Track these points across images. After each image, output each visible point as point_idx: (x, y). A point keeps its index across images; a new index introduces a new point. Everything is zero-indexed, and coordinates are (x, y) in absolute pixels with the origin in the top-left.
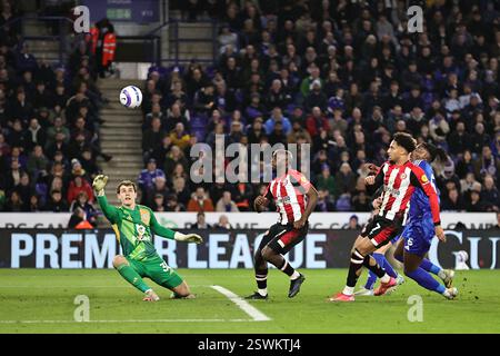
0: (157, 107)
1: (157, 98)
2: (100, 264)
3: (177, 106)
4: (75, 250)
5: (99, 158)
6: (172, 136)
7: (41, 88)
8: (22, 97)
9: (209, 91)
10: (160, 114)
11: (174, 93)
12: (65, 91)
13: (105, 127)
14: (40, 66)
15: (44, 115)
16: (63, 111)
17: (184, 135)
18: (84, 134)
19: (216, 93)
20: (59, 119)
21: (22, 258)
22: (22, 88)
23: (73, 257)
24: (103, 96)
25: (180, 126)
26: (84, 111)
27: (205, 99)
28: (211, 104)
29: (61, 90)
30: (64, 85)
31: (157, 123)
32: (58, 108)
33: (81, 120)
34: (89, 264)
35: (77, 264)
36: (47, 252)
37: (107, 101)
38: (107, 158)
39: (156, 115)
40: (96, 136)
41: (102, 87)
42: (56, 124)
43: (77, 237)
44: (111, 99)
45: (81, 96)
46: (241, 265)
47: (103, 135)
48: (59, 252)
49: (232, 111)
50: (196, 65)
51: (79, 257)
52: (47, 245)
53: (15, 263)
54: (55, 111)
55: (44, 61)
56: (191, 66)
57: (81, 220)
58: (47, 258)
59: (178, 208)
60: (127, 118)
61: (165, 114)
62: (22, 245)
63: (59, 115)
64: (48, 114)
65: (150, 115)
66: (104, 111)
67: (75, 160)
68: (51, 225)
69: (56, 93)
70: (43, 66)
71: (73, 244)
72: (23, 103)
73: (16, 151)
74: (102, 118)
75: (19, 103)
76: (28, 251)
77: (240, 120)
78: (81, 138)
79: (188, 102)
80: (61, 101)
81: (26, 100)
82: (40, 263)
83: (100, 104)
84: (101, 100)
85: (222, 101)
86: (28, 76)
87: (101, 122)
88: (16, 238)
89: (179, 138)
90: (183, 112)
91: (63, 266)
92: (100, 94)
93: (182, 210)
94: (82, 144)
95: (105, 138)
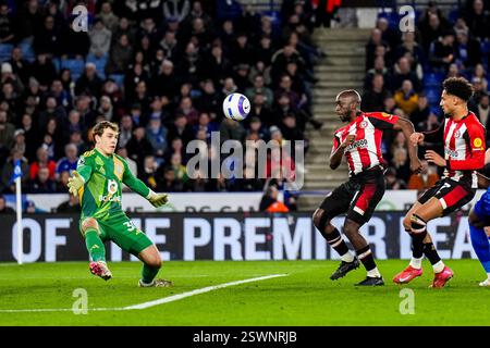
0: (380, 61)
1: (381, 50)
2: (292, 255)
3: (405, 60)
4: (261, 239)
5: (308, 126)
6: (398, 97)
7: (242, 41)
8: (217, 52)
9: (447, 41)
10: (385, 70)
11: (405, 44)
12: (271, 45)
13: (321, 88)
14: (244, 14)
15: (243, 73)
16: (269, 69)
17: (412, 95)
18: (289, 95)
19: (457, 44)
20: (259, 78)
21: (197, 249)
22: (218, 42)
23: (259, 247)
24: (319, 50)
25: (408, 84)
26: (292, 68)
27: (443, 51)
28: (451, 57)
29: (266, 43)
30: (271, 36)
31: (379, 81)
32: (261, 65)
33: (287, 79)
34: (278, 255)
35: (264, 255)
36: (228, 240)
37: (324, 56)
38: (317, 126)
39: (379, 71)
40: (304, 98)
41: (321, 38)
42: (256, 84)
43: (263, 222)
44: (327, 53)
45: (290, 50)
46: (466, 255)
47: (317, 97)
48: (242, 240)
49: (474, 65)
50: (434, 9)
51: (266, 246)
52: (227, 232)
53: (189, 254)
54: (257, 68)
55: (249, 8)
56: (427, 10)
57: (274, 201)
58: (228, 248)
59: (397, 186)
60: (348, 76)
61: (392, 70)
62: (197, 232)
63: (261, 74)
64: (249, 71)
65: (372, 71)
66: (322, 68)
67: (273, 128)
68: (240, 208)
69: (261, 46)
70: (248, 14)
71: (259, 231)
72: (219, 60)
73: (205, 118)
74: (317, 76)
75: (215, 59)
76: (204, 240)
77: (484, 76)
78: (285, 100)
79: (421, 55)
80: (265, 56)
81: (224, 55)
82: (219, 254)
83: (316, 58)
84: (316, 54)
85: (463, 52)
86: (228, 26)
87: (316, 81)
88: (189, 225)
89: (406, 99)
90: (413, 67)
91: (248, 257)
92: (316, 47)
93: (402, 188)
94: (286, 109)
95: (320, 100)
